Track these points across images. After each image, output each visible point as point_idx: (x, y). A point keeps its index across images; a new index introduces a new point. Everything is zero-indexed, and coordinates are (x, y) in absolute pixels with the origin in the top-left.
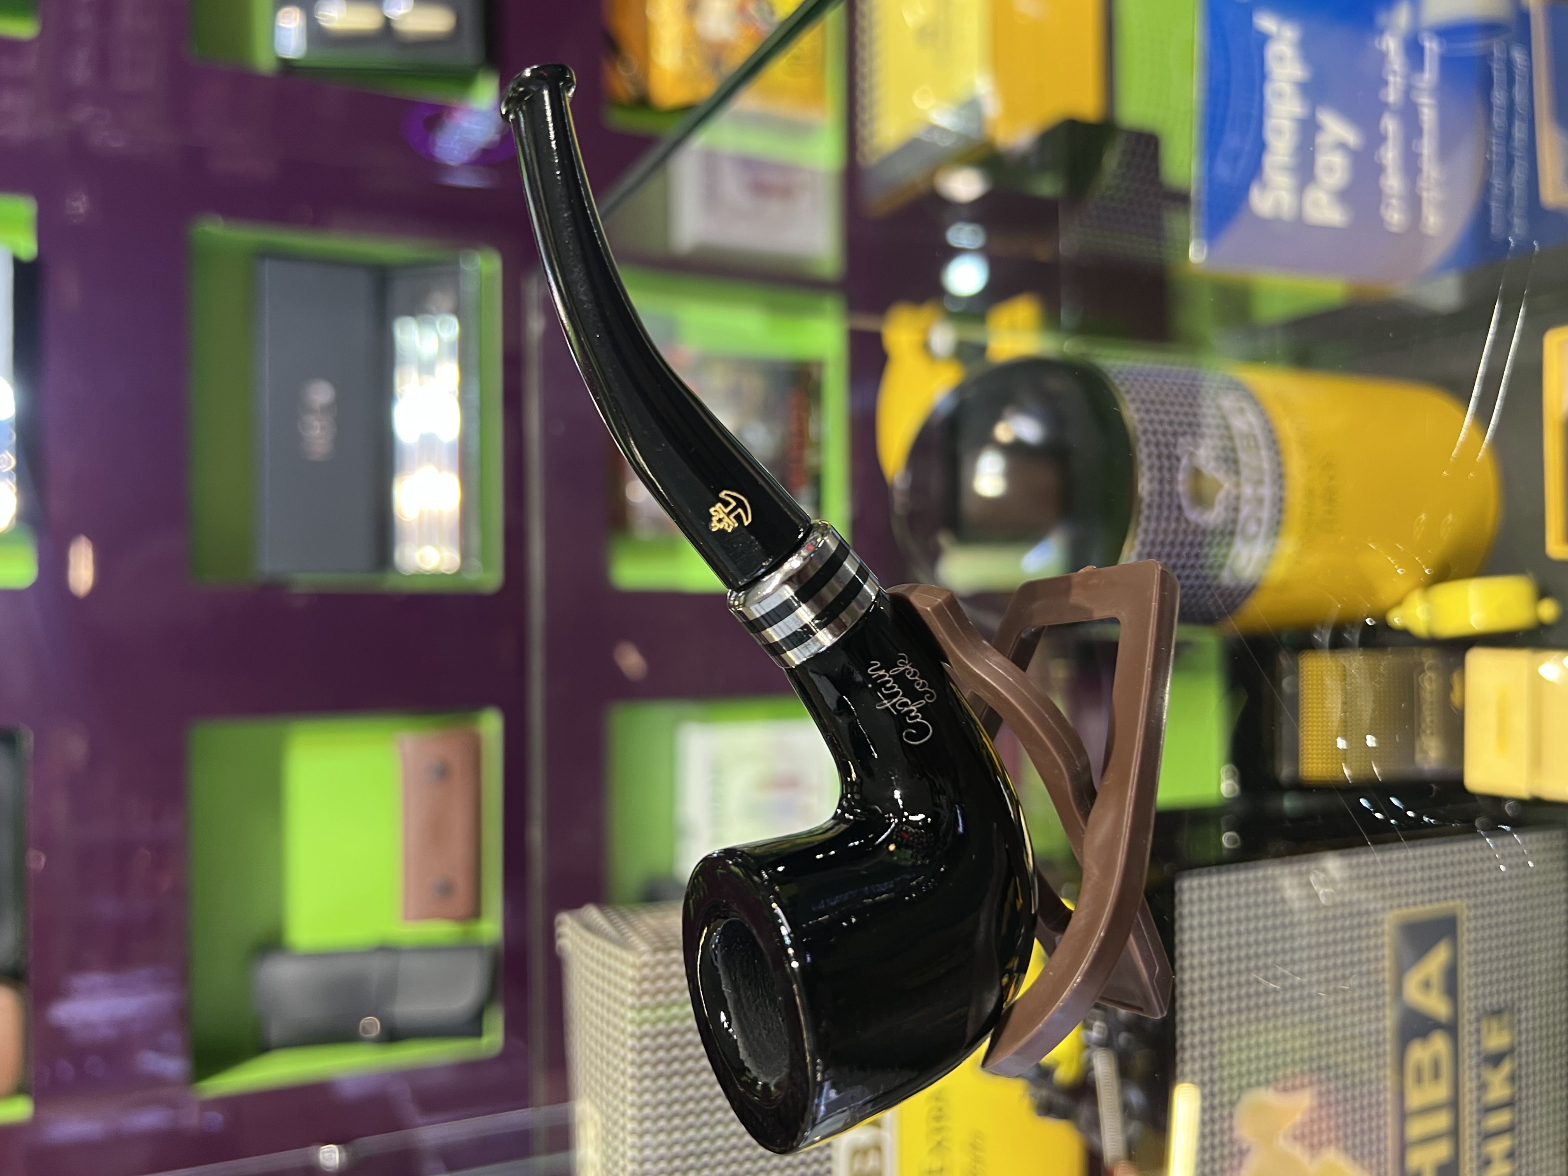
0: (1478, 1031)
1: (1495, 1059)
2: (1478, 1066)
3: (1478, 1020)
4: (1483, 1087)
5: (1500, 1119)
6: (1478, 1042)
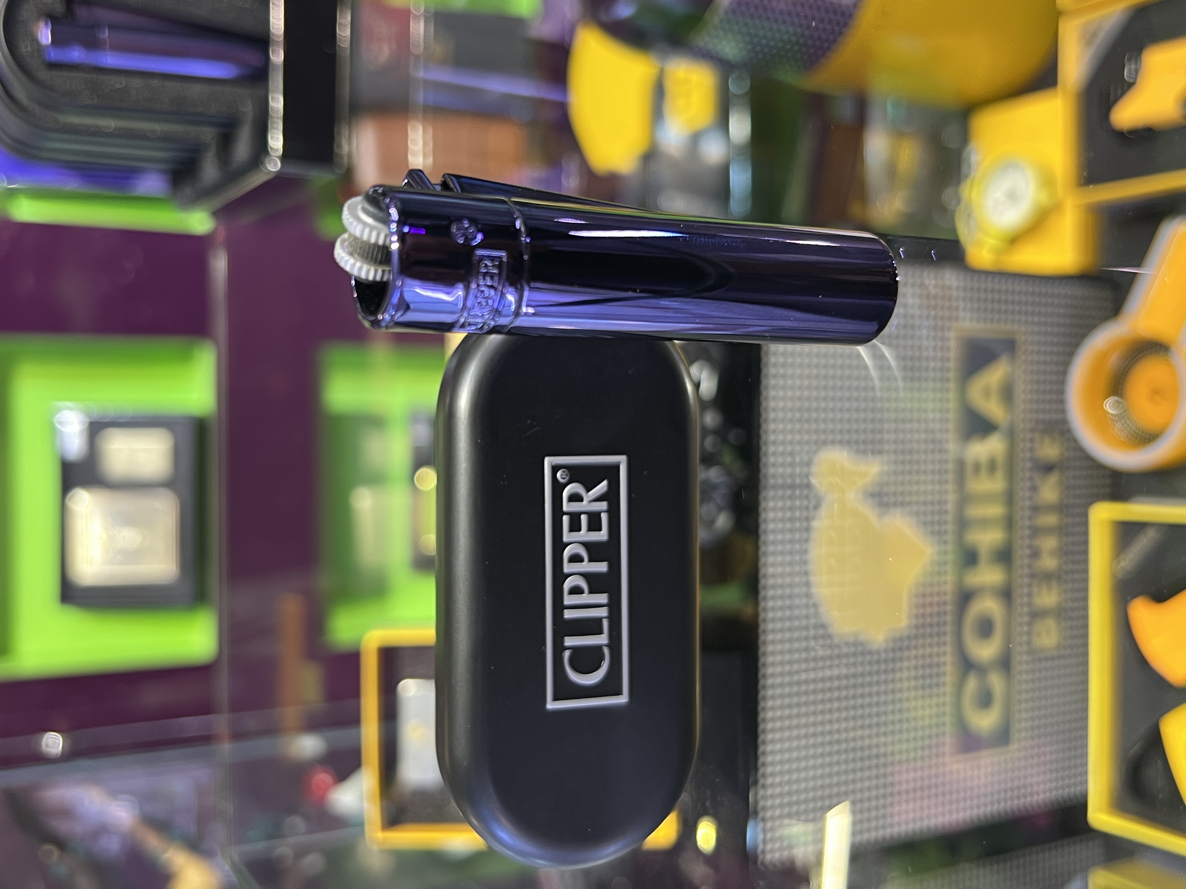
0: (1032, 440)
1: (1048, 468)
2: (1031, 469)
3: (1032, 430)
4: (1034, 489)
5: (1051, 520)
6: (1031, 450)
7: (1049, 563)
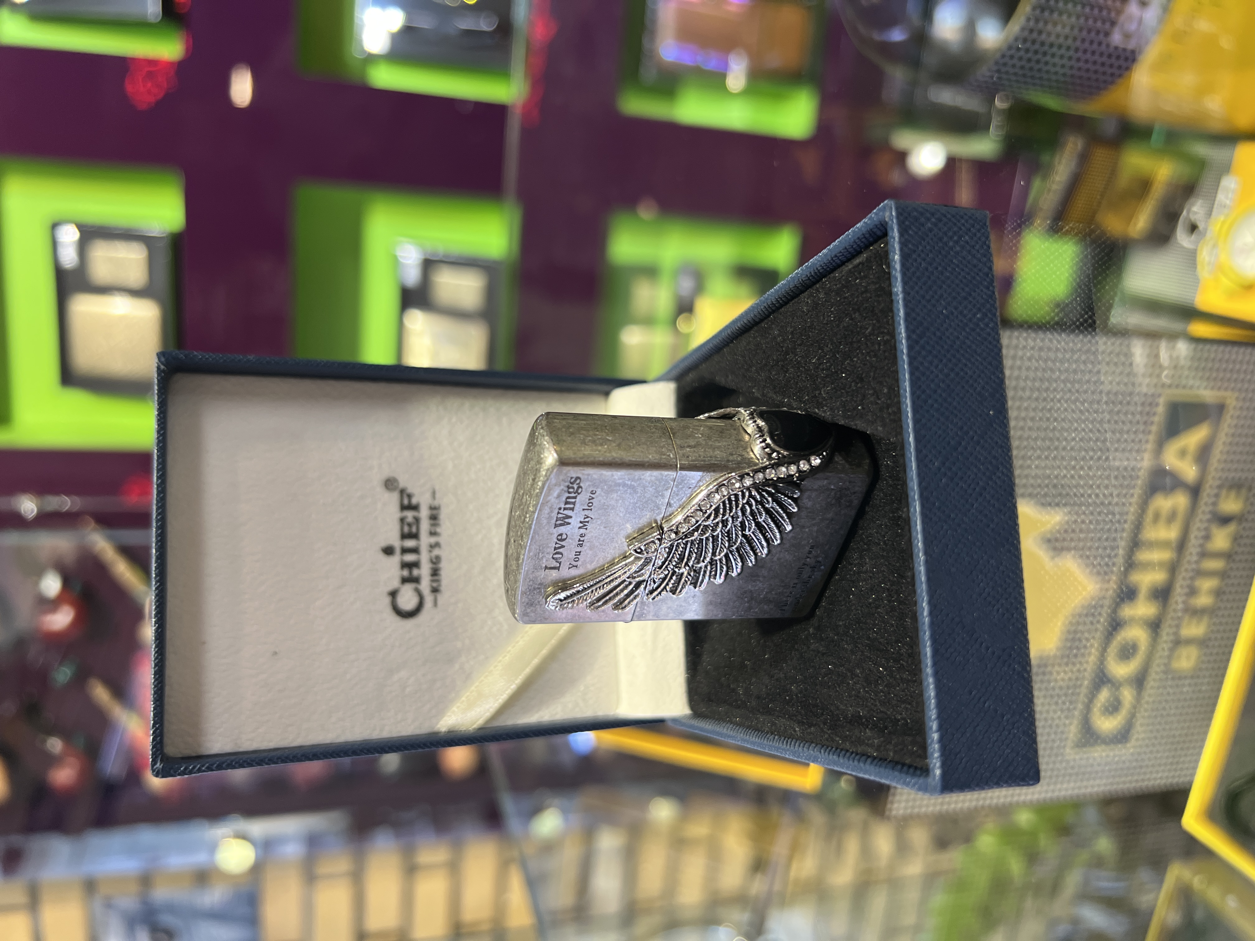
0: (1217, 496)
1: (1224, 520)
2: (1209, 521)
3: (1220, 487)
4: (1207, 537)
5: (1216, 564)
6: (1214, 504)
7: (1204, 600)
